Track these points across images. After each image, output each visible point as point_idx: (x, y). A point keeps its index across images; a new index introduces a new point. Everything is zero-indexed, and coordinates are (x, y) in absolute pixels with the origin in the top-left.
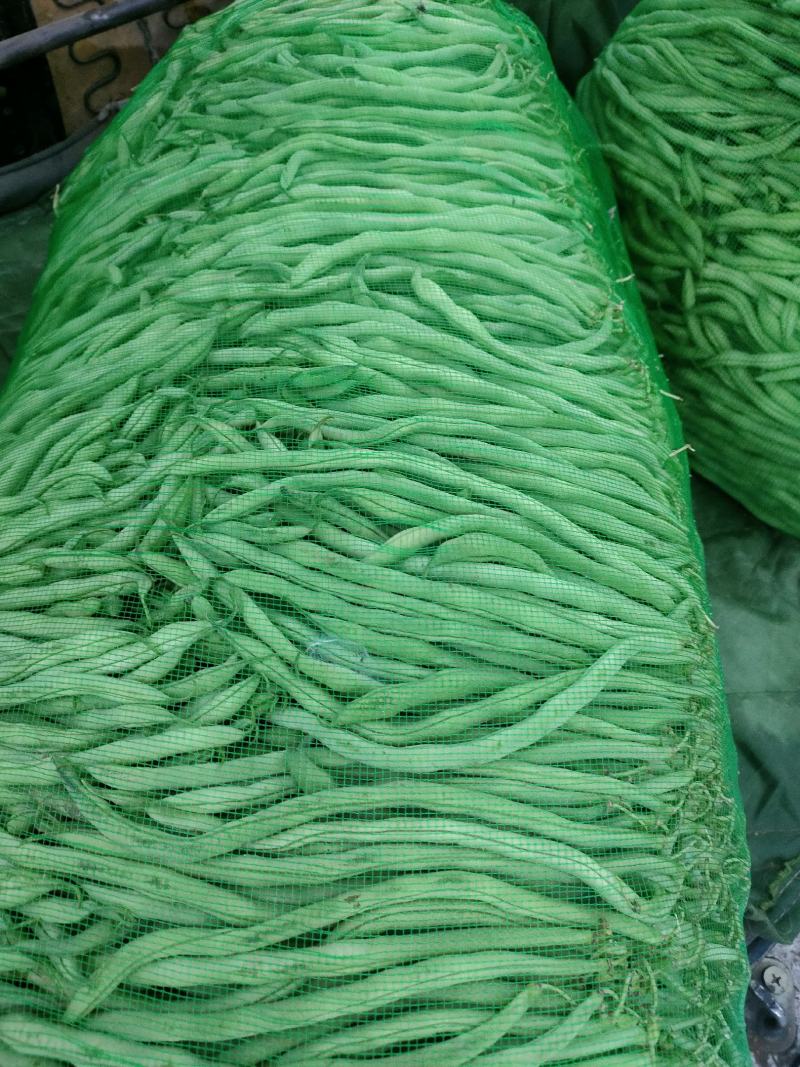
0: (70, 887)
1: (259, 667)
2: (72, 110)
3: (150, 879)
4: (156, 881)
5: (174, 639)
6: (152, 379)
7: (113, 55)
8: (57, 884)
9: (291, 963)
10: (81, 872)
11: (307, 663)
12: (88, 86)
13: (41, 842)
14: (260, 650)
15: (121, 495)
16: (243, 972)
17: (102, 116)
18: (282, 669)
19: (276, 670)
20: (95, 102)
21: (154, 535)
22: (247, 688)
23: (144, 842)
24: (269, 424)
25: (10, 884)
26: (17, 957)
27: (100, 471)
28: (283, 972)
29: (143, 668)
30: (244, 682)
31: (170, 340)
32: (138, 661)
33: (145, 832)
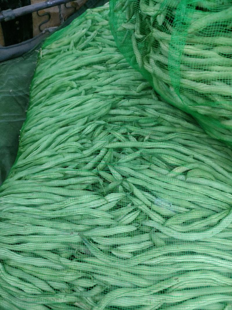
0: (90, 276)
1: (140, 207)
2: (35, 30)
3: (115, 273)
4: (117, 274)
5: (113, 198)
6: (92, 117)
7: (49, 14)
8: (84, 275)
9: (161, 299)
10: (93, 271)
11: (154, 207)
12: (40, 23)
13: (78, 261)
14: (140, 203)
15: (86, 152)
16: (147, 301)
17: (43, 32)
18: (147, 208)
19: (144, 208)
20: (42, 28)
21: (101, 166)
22: (137, 213)
23: (113, 261)
24: (133, 134)
25: (69, 274)
26: (74, 297)
27: (78, 144)
28: (159, 301)
29: (103, 206)
30: (136, 212)
31: (97, 106)
32: (101, 204)
33: (112, 258)
